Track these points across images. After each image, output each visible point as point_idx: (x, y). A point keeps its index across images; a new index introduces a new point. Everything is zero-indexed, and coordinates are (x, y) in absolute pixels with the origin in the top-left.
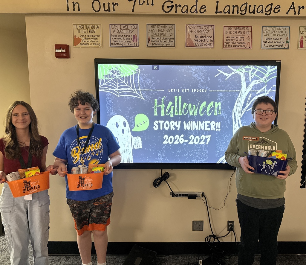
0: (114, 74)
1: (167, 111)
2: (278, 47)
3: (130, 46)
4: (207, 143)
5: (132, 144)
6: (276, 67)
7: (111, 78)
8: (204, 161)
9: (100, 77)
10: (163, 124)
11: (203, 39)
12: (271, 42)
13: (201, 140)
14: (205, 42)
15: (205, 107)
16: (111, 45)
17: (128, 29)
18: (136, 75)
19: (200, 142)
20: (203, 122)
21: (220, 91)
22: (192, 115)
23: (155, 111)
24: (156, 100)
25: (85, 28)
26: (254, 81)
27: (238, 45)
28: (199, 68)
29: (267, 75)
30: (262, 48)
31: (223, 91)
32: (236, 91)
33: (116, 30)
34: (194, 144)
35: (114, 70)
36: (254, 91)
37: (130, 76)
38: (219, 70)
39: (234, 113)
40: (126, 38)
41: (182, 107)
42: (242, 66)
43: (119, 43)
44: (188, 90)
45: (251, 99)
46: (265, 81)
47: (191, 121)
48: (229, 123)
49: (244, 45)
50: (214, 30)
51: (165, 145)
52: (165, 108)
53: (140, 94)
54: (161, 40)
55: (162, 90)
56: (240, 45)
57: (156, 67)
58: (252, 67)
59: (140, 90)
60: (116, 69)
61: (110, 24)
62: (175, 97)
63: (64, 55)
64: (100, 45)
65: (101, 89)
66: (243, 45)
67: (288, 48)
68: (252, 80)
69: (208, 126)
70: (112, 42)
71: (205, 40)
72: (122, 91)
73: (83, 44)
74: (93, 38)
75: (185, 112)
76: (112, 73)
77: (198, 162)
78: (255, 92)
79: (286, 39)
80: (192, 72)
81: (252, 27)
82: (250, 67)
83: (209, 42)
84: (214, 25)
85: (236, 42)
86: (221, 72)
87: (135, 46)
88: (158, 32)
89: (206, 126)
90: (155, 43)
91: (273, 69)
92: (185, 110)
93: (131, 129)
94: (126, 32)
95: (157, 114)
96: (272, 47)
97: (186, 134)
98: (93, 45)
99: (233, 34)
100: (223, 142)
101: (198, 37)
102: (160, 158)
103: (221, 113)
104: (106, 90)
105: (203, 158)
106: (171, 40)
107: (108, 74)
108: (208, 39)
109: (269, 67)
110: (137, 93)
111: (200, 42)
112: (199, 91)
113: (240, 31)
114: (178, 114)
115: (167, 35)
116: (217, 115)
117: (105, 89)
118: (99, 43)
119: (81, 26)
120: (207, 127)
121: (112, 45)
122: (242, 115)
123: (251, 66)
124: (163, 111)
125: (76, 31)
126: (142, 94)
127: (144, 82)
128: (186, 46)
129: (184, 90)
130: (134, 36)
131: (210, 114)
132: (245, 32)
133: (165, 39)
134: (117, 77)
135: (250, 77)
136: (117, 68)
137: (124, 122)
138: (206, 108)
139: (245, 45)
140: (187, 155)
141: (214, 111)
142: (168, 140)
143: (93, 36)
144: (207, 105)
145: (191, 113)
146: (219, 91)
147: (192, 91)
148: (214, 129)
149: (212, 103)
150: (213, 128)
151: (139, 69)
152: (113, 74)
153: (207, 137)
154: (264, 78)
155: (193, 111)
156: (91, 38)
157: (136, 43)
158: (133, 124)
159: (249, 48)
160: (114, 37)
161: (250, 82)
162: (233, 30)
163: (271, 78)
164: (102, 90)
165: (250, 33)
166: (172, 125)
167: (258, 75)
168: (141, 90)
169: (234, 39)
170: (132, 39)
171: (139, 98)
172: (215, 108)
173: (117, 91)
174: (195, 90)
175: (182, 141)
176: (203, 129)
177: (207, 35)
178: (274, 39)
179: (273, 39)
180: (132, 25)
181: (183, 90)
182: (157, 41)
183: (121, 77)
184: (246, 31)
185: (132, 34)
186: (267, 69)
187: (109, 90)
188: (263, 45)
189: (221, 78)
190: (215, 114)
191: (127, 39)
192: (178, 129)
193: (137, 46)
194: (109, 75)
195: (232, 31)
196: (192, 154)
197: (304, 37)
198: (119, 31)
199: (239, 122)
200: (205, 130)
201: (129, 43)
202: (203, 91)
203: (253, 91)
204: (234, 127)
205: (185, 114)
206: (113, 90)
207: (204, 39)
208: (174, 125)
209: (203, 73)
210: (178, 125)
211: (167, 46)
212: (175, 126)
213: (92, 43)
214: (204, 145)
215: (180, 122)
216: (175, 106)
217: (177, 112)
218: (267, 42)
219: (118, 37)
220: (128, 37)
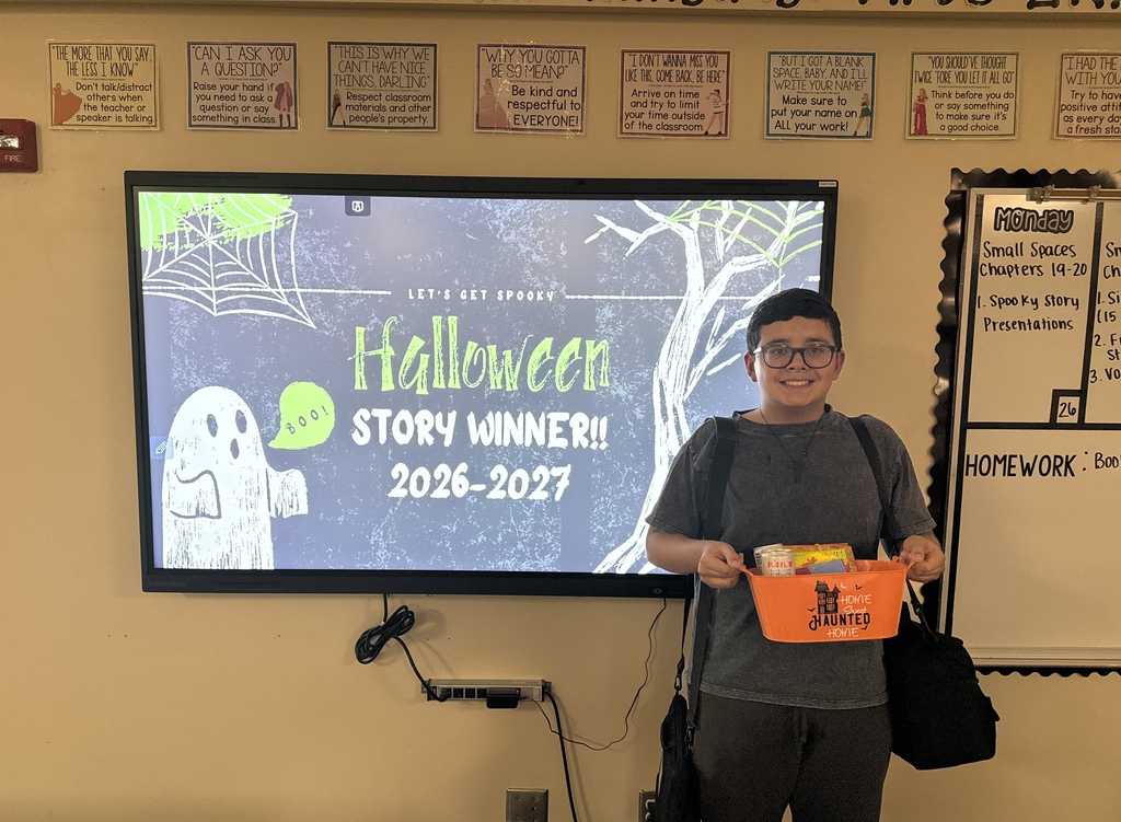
0: (199, 231)
1: (402, 374)
2: (829, 132)
3: (264, 124)
4: (558, 497)
5: (269, 498)
6: (821, 205)
7: (186, 246)
8: (546, 565)
9: (147, 242)
10: (390, 421)
11: (542, 99)
12: (801, 112)
13: (533, 485)
14: (551, 112)
15: (548, 357)
16: (193, 123)
17: (258, 61)
18: (283, 233)
19: (529, 492)
20: (543, 415)
21: (605, 297)
22: (500, 387)
23: (359, 374)
24: (360, 330)
25: (94, 58)
26: (736, 260)
27: (678, 122)
28: (526, 210)
29: (784, 238)
30: (768, 134)
31: (618, 297)
32: (667, 298)
33: (211, 64)
34: (508, 499)
35: (199, 216)
36: (734, 298)
37: (258, 237)
38: (600, 219)
39: (661, 382)
40: (248, 94)
41: (461, 360)
42: (688, 202)
43: (224, 113)
44: (484, 292)
45: (723, 329)
46: (777, 260)
47: (494, 413)
48: (640, 420)
49: (699, 122)
50: (584, 65)
51: (399, 503)
52: (396, 364)
53: (297, 305)
54: (383, 102)
55: (385, 293)
56: (683, 122)
57: (358, 203)
58: (726, 206)
59: (298, 291)
60: (209, 213)
61: (189, 44)
62: (434, 318)
63: (15, 158)
64: (153, 124)
65: (151, 288)
66: (694, 122)
67: (869, 135)
68: (728, 258)
69: (560, 430)
70: (196, 112)
71: (551, 105)
72: (231, 293)
73: (89, 118)
74: (124, 94)
75: (472, 378)
76: (192, 227)
77: (525, 567)
78: (739, 304)
79: (861, 101)
80: (497, 222)
81: (728, 53)
82: (719, 205)
83: (566, 113)
84: (584, 49)
85: (670, 112)
86: (609, 224)
87: (285, 124)
88: (370, 72)
89: (555, 430)
90: (361, 113)
91: (809, 215)
92: (475, 371)
93: (266, 439)
94: (249, 72)
95: (364, 382)
96: (806, 132)
97: (479, 461)
98: (124, 123)
99: (655, 82)
100: (618, 492)
101: (522, 92)
102: (376, 550)
103: (610, 380)
104: (167, 291)
105: (543, 554)
106: (422, 104)
107: (176, 230)
108: (560, 100)
109: (793, 204)
110: (285, 302)
111: (531, 112)
112: (525, 298)
113: (684, 69)
114: (446, 383)
115: (404, 83)
116: (593, 388)
117: (165, 288)
118: (149, 112)
119: (81, 51)
120: (559, 436)
121: (197, 123)
122: (690, 389)
123: (724, 203)
124: (387, 372)
125: (60, 67)
126: (308, 306)
127: (314, 259)
128: (478, 127)
129: (469, 294)
130: (280, 88)
131: (568, 387)
132: (705, 74)
133: (399, 98)
134: (210, 240)
135: (720, 242)
136: (210, 207)
137: (239, 412)
138: (555, 362)
139: (705, 123)
140: (480, 540)
141: (582, 376)
142: (407, 483)
143: (124, 88)
144: (556, 351)
145: (495, 382)
146: (601, 297)
147: (500, 298)
148: (585, 443)
149: (575, 344)
150: (579, 438)
151: (294, 212)
152: (196, 230)
153: (556, 472)
154: (772, 247)
155: (502, 375)
156: (118, 93)
157: (288, 116)
158: (273, 421)
159: (720, 133)
160: (206, 92)
161: (720, 266)
162: (658, 65)
163: (800, 250)
164: (153, 290)
165: (723, 76)
166: (424, 425)
167: (750, 237)
168: (303, 290)
169: (662, 99)
170: (274, 100)
171: (295, 320)
172: (587, 361)
173: (209, 293)
174: (510, 294)
175: (462, 487)
176: (541, 441)
177: (558, 85)
178: (814, 102)
179: (809, 101)
180: (272, 48)
181: (464, 291)
182: (366, 108)
183: (227, 242)
184: (706, 69)
185: (271, 80)
186: (783, 216)
187: (178, 292)
188: (773, 122)
189: (609, 250)
190: (586, 387)
191: (255, 99)
192: (448, 442)
193: (293, 125)
194: (182, 234)
195: (654, 69)
196: (500, 539)
197: (929, 94)
198: (222, 67)
199: (678, 418)
200: (549, 446)
201: (262, 115)
202: (539, 297)
203: (731, 298)
204: (659, 434)
205: (471, 386)
206: (197, 289)
207: (546, 99)
208: (430, 427)
209: (540, 229)
210: (445, 424)
211: (405, 125)
212: (434, 432)
213: (122, 114)
214: (545, 502)
215: (452, 416)
216: (436, 354)
217: (442, 376)
218: (789, 113)
219: (218, 92)
220: (256, 93)
